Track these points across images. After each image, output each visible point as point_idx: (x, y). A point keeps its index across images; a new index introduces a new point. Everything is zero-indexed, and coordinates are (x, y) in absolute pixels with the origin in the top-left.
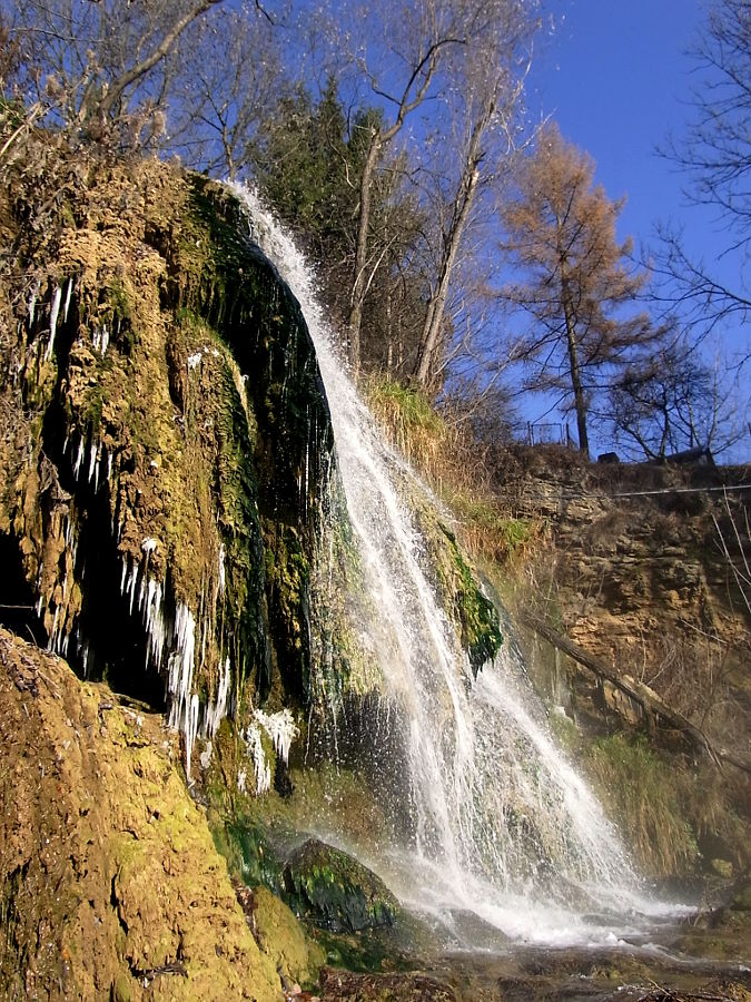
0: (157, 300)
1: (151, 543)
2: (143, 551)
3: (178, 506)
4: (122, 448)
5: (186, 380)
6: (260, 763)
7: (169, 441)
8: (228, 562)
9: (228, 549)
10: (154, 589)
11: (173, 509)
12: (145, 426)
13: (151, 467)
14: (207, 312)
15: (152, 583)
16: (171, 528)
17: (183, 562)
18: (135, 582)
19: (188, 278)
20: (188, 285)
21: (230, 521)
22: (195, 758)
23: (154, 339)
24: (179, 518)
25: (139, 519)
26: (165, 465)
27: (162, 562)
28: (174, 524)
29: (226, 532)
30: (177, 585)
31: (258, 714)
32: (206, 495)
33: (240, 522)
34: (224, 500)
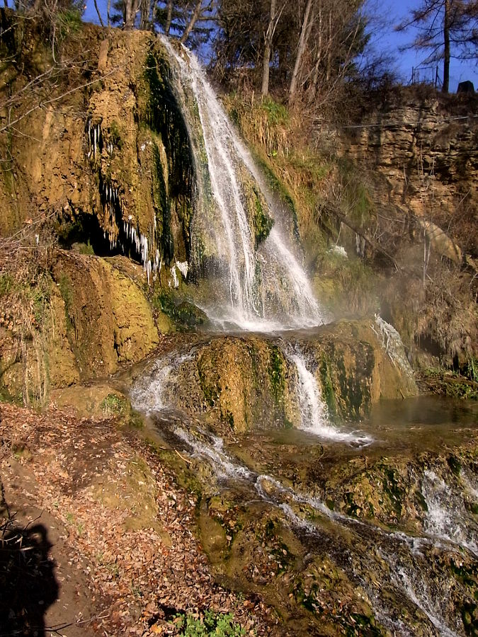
1: (131, 217)
2: (129, 220)
3: (139, 203)
4: (120, 187)
5: (141, 155)
6: (175, 278)
7: (136, 180)
9: (156, 215)
10: (134, 231)
11: (137, 205)
12: (128, 176)
13: (130, 191)
14: (149, 122)
15: (133, 229)
16: (136, 212)
17: (141, 222)
18: (128, 229)
22: (151, 278)
23: (131, 139)
24: (139, 208)
25: (128, 209)
26: (134, 190)
27: (135, 222)
28: (138, 210)
31: (178, 263)
32: (149, 198)
33: (159, 206)
34: (154, 199)
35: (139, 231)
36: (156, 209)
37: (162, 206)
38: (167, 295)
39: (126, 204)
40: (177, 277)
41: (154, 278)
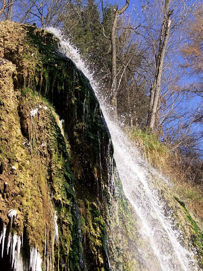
0: (12, 84)
1: (14, 212)
2: (9, 218)
3: (29, 190)
5: (30, 124)
7: (22, 155)
8: (60, 222)
9: (59, 213)
10: (17, 240)
11: (26, 192)
12: (8, 148)
13: (12, 170)
14: (39, 88)
15: (15, 237)
16: (25, 203)
17: (33, 223)
18: (4, 237)
19: (28, 71)
20: (28, 75)
21: (59, 197)
23: (11, 104)
24: (30, 197)
25: (6, 199)
26: (20, 168)
27: (21, 223)
28: (27, 200)
29: (57, 204)
30: (30, 237)
32: (44, 184)
33: (65, 198)
34: (55, 186)
35: (26, 241)
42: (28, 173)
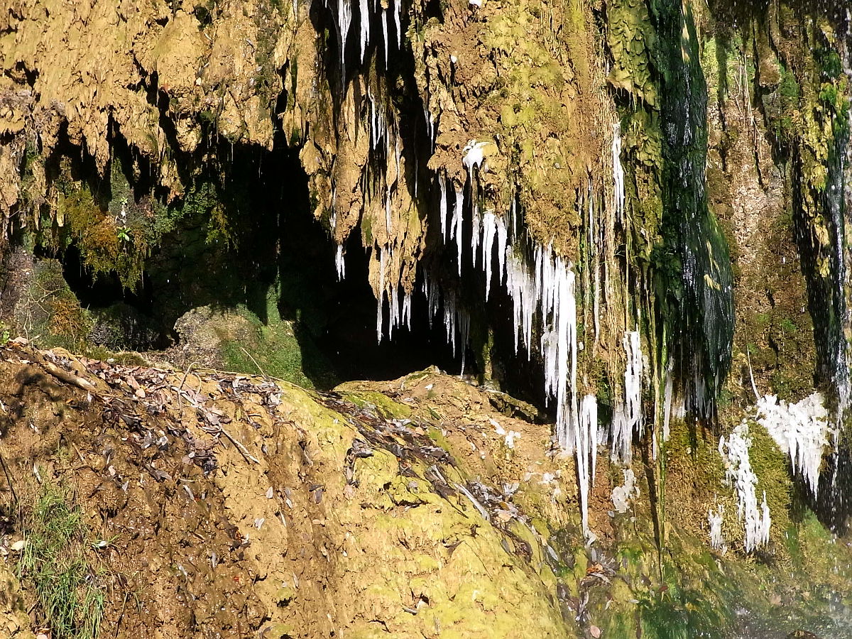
1: (475, 153)
2: (465, 168)
3: (524, 72)
6: (749, 496)
8: (628, 157)
9: (625, 132)
11: (514, 79)
16: (509, 118)
21: (623, 80)
22: (602, 499)
24: (526, 95)
28: (517, 109)
30: (530, 217)
31: (767, 404)
32: (583, 33)
33: (642, 79)
34: (613, 41)
35: (522, 226)
36: (622, 99)
37: (654, 75)
38: (693, 597)
39: (451, 78)
40: (759, 489)
41: (621, 497)
42: (521, 8)
